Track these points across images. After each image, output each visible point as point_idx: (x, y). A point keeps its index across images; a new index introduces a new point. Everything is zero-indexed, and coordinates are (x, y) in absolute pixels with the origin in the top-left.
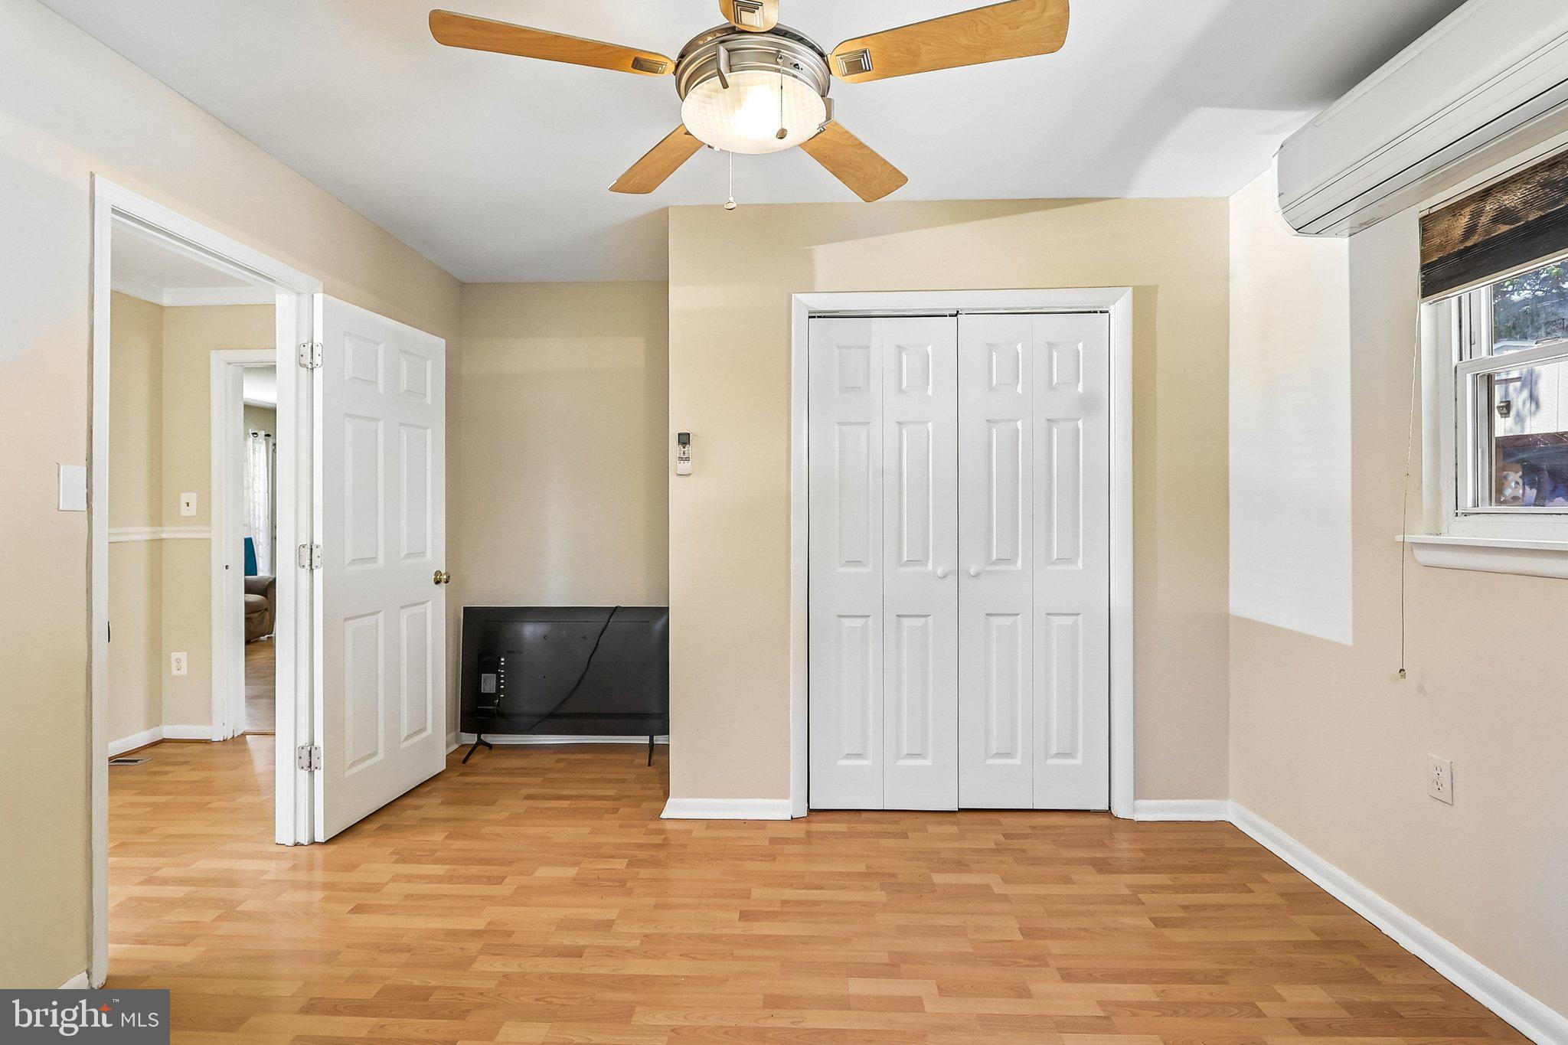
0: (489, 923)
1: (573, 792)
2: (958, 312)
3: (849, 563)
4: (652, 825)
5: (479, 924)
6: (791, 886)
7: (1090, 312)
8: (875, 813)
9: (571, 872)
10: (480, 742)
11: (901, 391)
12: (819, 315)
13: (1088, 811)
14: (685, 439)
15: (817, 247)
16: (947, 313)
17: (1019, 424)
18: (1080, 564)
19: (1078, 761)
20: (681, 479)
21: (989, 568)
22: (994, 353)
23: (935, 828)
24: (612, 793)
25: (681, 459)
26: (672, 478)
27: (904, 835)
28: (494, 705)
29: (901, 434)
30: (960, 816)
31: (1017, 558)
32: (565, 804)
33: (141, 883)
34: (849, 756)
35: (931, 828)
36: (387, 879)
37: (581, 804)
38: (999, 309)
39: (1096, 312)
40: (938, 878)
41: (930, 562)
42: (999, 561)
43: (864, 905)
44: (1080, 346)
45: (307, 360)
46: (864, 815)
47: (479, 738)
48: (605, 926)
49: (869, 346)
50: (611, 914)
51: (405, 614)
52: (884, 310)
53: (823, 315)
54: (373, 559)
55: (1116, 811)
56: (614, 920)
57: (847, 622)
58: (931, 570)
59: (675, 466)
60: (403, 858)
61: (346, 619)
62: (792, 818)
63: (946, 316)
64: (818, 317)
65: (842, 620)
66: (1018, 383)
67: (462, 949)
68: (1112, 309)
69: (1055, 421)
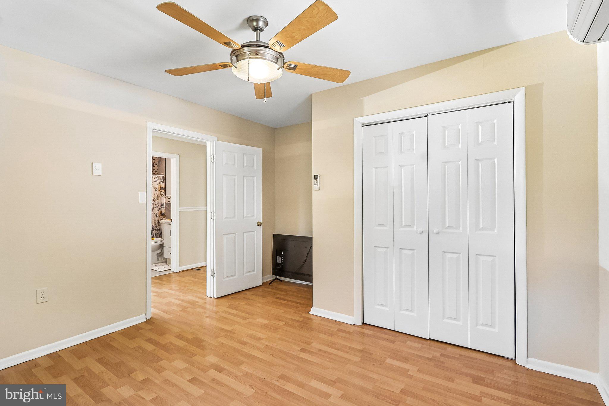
0: (232, 329)
1: (290, 299)
2: (428, 114)
3: (379, 225)
4: (304, 315)
5: (229, 328)
6: (328, 346)
7: (502, 103)
8: (390, 331)
9: (266, 322)
10: (276, 279)
11: (401, 152)
12: (367, 125)
13: (503, 357)
14: (316, 177)
15: (364, 98)
16: (423, 115)
17: (460, 163)
18: (496, 231)
19: (496, 330)
20: (317, 191)
21: (444, 230)
22: (446, 131)
23: (410, 343)
24: (302, 302)
25: (315, 184)
26: (313, 191)
27: (393, 342)
28: (280, 267)
29: (401, 170)
30: (428, 342)
31: (460, 227)
32: (284, 302)
33: (175, 299)
34: (379, 305)
35: (409, 343)
36: (220, 311)
37: (290, 303)
38: (450, 110)
39: (506, 103)
40: (389, 361)
41: (415, 227)
42: (449, 227)
43: (347, 360)
44: (495, 121)
45: (212, 160)
46: (385, 331)
47: (276, 277)
48: (259, 339)
49: (387, 135)
50: (263, 336)
51: (245, 235)
52: (393, 119)
53: (368, 124)
54: (234, 217)
55: (518, 361)
56: (263, 339)
57: (379, 249)
58: (415, 230)
59: (315, 187)
60: (230, 307)
61: (223, 235)
62: (354, 324)
63: (423, 117)
64: (367, 126)
65: (377, 248)
66: (459, 143)
67: (220, 334)
68: (515, 100)
69: (480, 160)
